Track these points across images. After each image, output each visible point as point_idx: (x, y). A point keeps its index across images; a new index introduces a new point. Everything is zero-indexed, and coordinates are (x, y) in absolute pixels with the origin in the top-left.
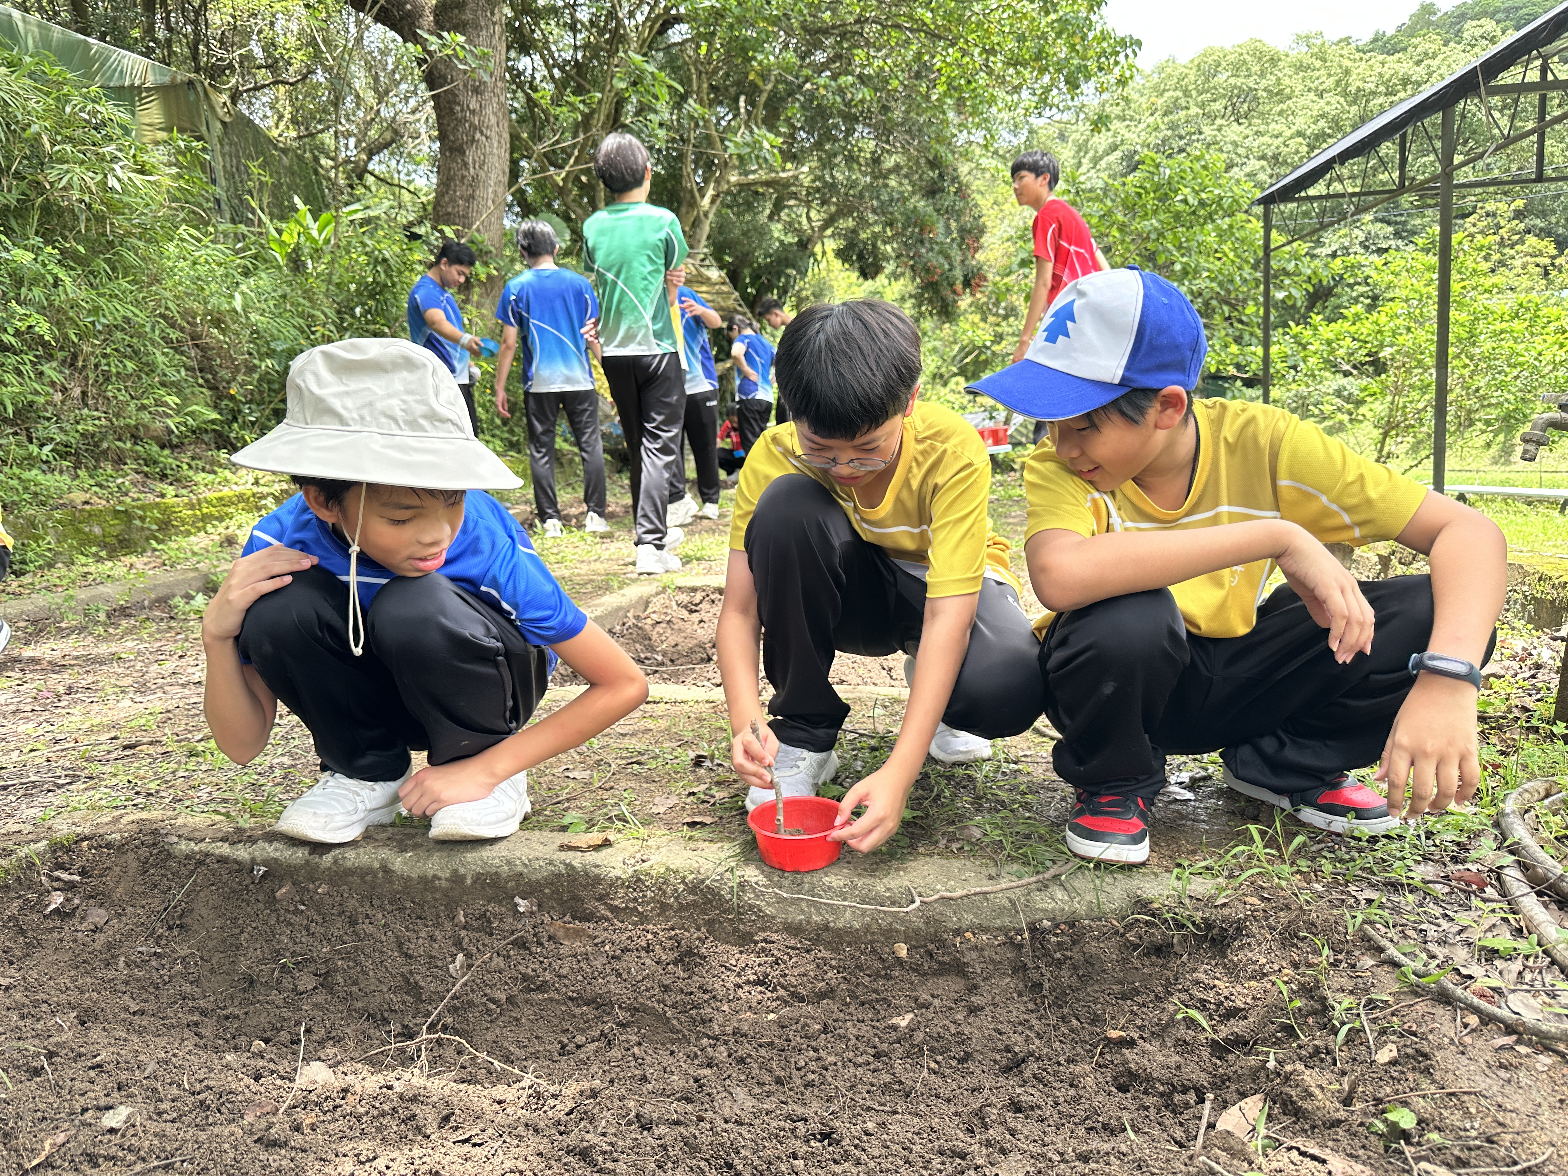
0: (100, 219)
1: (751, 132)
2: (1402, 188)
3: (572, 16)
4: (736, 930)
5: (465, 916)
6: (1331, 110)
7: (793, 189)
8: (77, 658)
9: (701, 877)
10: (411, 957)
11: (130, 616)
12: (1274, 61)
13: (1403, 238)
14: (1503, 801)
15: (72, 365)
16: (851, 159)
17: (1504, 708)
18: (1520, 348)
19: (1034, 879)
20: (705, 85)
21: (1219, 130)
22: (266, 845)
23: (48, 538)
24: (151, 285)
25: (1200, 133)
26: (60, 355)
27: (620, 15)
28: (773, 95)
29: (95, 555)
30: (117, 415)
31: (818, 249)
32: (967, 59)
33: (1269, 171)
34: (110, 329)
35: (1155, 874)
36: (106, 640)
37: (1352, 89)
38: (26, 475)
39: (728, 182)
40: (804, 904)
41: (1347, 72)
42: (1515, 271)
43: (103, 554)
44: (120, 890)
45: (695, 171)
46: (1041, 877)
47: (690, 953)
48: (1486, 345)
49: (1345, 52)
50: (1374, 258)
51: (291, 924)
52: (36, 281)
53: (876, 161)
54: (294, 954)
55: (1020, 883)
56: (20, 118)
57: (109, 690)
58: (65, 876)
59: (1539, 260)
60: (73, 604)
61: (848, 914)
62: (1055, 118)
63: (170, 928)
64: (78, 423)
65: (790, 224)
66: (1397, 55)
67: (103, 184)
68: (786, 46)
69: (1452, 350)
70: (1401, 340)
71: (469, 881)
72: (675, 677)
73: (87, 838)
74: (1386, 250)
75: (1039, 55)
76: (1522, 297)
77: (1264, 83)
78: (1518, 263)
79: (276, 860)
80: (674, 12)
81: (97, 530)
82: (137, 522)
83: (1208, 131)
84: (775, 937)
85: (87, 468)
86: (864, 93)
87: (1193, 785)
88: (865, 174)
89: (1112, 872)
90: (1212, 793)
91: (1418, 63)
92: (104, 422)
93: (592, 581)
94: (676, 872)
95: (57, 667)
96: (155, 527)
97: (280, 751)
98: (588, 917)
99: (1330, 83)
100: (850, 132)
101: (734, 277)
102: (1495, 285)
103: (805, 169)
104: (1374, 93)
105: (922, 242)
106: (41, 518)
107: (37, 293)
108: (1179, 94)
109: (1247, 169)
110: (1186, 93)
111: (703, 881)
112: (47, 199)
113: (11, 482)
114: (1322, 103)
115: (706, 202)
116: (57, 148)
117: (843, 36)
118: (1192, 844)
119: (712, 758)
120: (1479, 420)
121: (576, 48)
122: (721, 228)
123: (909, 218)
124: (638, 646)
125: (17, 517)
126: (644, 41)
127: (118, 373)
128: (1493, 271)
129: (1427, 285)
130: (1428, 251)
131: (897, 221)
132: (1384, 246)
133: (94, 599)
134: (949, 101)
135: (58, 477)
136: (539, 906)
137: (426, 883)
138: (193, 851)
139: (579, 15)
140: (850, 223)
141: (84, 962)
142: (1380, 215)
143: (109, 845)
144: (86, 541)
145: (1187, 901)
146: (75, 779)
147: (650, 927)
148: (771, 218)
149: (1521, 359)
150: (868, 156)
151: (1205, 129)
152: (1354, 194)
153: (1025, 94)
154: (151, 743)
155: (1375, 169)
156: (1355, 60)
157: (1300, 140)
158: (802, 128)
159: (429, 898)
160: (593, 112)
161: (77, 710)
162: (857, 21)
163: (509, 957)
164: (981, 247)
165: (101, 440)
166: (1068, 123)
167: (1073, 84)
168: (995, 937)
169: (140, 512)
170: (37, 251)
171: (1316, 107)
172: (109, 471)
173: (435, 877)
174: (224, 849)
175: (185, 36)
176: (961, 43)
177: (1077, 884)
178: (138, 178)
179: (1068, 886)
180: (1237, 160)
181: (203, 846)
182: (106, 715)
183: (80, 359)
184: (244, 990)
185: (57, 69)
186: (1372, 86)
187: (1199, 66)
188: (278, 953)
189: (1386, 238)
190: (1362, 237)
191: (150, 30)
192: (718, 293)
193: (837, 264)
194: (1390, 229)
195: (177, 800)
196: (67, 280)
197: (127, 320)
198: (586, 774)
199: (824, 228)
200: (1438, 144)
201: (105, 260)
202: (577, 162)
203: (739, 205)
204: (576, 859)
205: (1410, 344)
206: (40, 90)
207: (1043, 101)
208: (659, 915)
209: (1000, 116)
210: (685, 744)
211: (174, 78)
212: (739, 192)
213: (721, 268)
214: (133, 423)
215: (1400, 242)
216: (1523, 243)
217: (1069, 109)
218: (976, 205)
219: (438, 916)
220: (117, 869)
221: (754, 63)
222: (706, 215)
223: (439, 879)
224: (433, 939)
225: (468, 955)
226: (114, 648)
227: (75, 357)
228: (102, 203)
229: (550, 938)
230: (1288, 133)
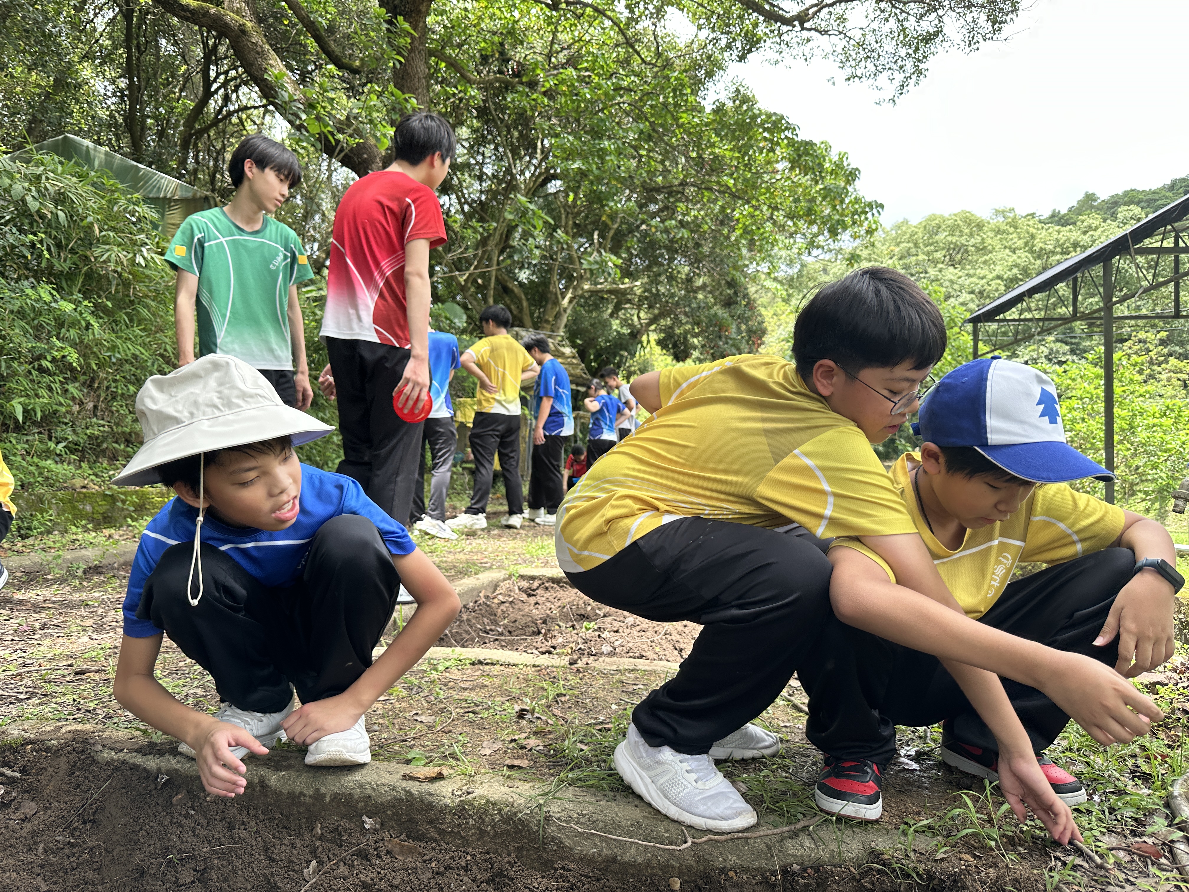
0: (126, 284)
1: (601, 254)
2: (1075, 317)
3: (481, 170)
4: (540, 858)
5: (322, 829)
6: (1022, 262)
7: (629, 297)
8: (54, 602)
9: (514, 810)
10: (273, 860)
11: (101, 573)
12: (980, 226)
13: (1077, 355)
14: (1171, 786)
15: (90, 386)
16: (671, 278)
17: (1168, 710)
18: (1168, 438)
19: (787, 829)
20: (571, 223)
21: (940, 271)
22: (171, 758)
23: (51, 512)
24: (156, 332)
25: (926, 273)
26: (82, 378)
27: (514, 171)
28: (618, 232)
29: (84, 526)
30: (117, 424)
31: (644, 338)
32: (757, 213)
33: (977, 302)
34: (121, 362)
35: (886, 829)
36: (79, 590)
37: (1037, 248)
38: (42, 463)
39: (582, 289)
40: (597, 840)
41: (1033, 237)
42: (1162, 383)
43: (90, 526)
44: (50, 787)
45: (559, 281)
46: (793, 827)
47: (500, 874)
48: (1142, 435)
49: (1031, 223)
50: (1057, 367)
51: (181, 826)
52: (72, 325)
53: (689, 280)
54: (180, 851)
55: (775, 831)
56: (81, 211)
57: (74, 628)
58: (8, 772)
59: (1180, 376)
60: (60, 561)
61: (633, 851)
62: (821, 257)
63: (84, 822)
64: (87, 428)
65: (626, 320)
66: (1069, 227)
67: (132, 261)
68: (629, 199)
69: (1116, 438)
70: (1078, 427)
71: (328, 799)
72: (512, 645)
73: (31, 742)
74: (1065, 362)
75: (810, 211)
76: (1168, 402)
77: (972, 241)
78: (1164, 377)
79: (177, 770)
80: (552, 171)
81: (88, 508)
82: (119, 504)
83: (932, 272)
84: (572, 866)
85: (89, 461)
86: (685, 233)
87: (919, 757)
88: (680, 289)
89: (852, 827)
90: (934, 765)
91: (1085, 233)
92: (106, 428)
93: (455, 567)
94: (494, 804)
95: (37, 608)
96: (132, 509)
97: (196, 684)
98: (420, 838)
99: (1020, 243)
100: (671, 260)
101: (582, 354)
102: (1147, 392)
103: (638, 283)
104: (1053, 253)
105: (720, 337)
106: (48, 496)
107: (73, 333)
108: (911, 245)
109: (961, 300)
110: (916, 245)
111: (515, 814)
112: (91, 268)
113: (30, 468)
114: (1015, 257)
115: (566, 302)
116: (104, 233)
117: (670, 194)
118: (917, 806)
119: (533, 711)
120: (1140, 491)
121: (481, 192)
122: (576, 320)
123: (711, 320)
124: (485, 620)
125: (31, 495)
126: (530, 190)
127: (123, 394)
128: (1145, 382)
129: (1096, 388)
130: (1096, 365)
131: (702, 321)
132: (1063, 359)
133: (77, 559)
134: (743, 241)
135: (66, 466)
136: (382, 824)
137: (294, 798)
138: (112, 760)
139: (485, 170)
140: (669, 321)
141: (11, 846)
142: (1061, 336)
143: (48, 750)
144: (79, 516)
145: (912, 855)
146: (32, 695)
147: (470, 850)
148: (611, 315)
149: (1169, 446)
150: (684, 277)
151: (929, 270)
152: (1039, 320)
153: (799, 237)
154: (97, 671)
155: (1055, 305)
156: (1038, 229)
157: (999, 281)
158: (636, 256)
159: (295, 812)
160: (490, 235)
161: (47, 642)
162: (681, 184)
163: (353, 866)
164: (763, 343)
165: (102, 442)
166: (830, 261)
167: (834, 233)
168: (754, 877)
169: (123, 497)
170: (77, 303)
171: (1011, 260)
172: (105, 465)
173: (302, 794)
174: (138, 759)
175: (208, 168)
176: (754, 202)
177: (821, 834)
178: (158, 258)
179: (815, 836)
180: (953, 293)
181: (121, 755)
182: (68, 647)
183: (97, 382)
184: (135, 880)
185: (112, 182)
186: (1051, 247)
187: (925, 227)
188: (167, 850)
189: (1064, 354)
190: (1046, 352)
191: (183, 163)
192: (569, 364)
193: (657, 350)
194: (1067, 348)
195: (108, 717)
196: (96, 325)
197: (135, 357)
198: (431, 719)
199: (649, 324)
200: (1101, 290)
201: (126, 314)
202: (475, 269)
203: (589, 306)
204: (414, 788)
205: (1085, 430)
206: (98, 195)
207: (812, 245)
208: (478, 840)
209: (780, 253)
210: (513, 699)
211: (195, 194)
212: (590, 297)
213: (573, 347)
214: (128, 430)
215: (1075, 357)
216: (1167, 363)
217: (831, 251)
218: (761, 315)
219: (300, 827)
220: (51, 769)
221: (607, 208)
222: (565, 310)
223: (305, 796)
224: (293, 846)
225: (321, 863)
226: (84, 596)
227: (93, 380)
228: (130, 273)
229: (388, 853)
230: (990, 276)
